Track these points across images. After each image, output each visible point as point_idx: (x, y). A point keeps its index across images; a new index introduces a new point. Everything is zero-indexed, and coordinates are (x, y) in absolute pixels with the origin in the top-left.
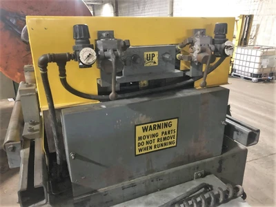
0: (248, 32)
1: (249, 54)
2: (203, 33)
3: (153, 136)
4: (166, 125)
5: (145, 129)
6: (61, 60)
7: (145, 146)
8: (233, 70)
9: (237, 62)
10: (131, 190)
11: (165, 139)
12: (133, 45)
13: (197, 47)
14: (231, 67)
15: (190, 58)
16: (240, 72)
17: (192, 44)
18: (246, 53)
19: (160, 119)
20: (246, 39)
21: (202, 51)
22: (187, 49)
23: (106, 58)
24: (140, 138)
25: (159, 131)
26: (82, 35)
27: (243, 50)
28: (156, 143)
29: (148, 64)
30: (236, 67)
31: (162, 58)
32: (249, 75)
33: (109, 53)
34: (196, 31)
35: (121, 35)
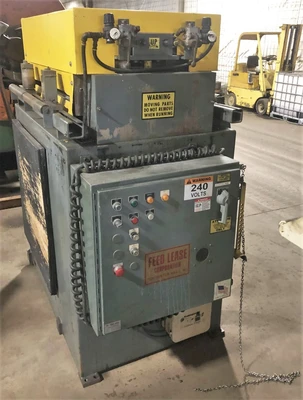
0: (295, 51)
1: (295, 83)
2: (193, 24)
3: (156, 104)
4: (166, 97)
5: (149, 98)
6: (95, 37)
7: (149, 112)
8: (273, 108)
9: (278, 96)
10: (138, 147)
11: (165, 109)
12: (142, 31)
13: (188, 34)
14: (269, 104)
15: (184, 44)
16: (282, 111)
17: (184, 32)
18: (290, 82)
19: (161, 90)
20: (291, 62)
21: (192, 38)
22: (181, 37)
23: (125, 37)
24: (146, 105)
25: (160, 101)
26: (110, 21)
27: (286, 77)
28: (158, 111)
29: (152, 48)
30: (277, 103)
31: (162, 44)
32: (295, 114)
33: (127, 34)
34: (188, 23)
35: (133, 22)
